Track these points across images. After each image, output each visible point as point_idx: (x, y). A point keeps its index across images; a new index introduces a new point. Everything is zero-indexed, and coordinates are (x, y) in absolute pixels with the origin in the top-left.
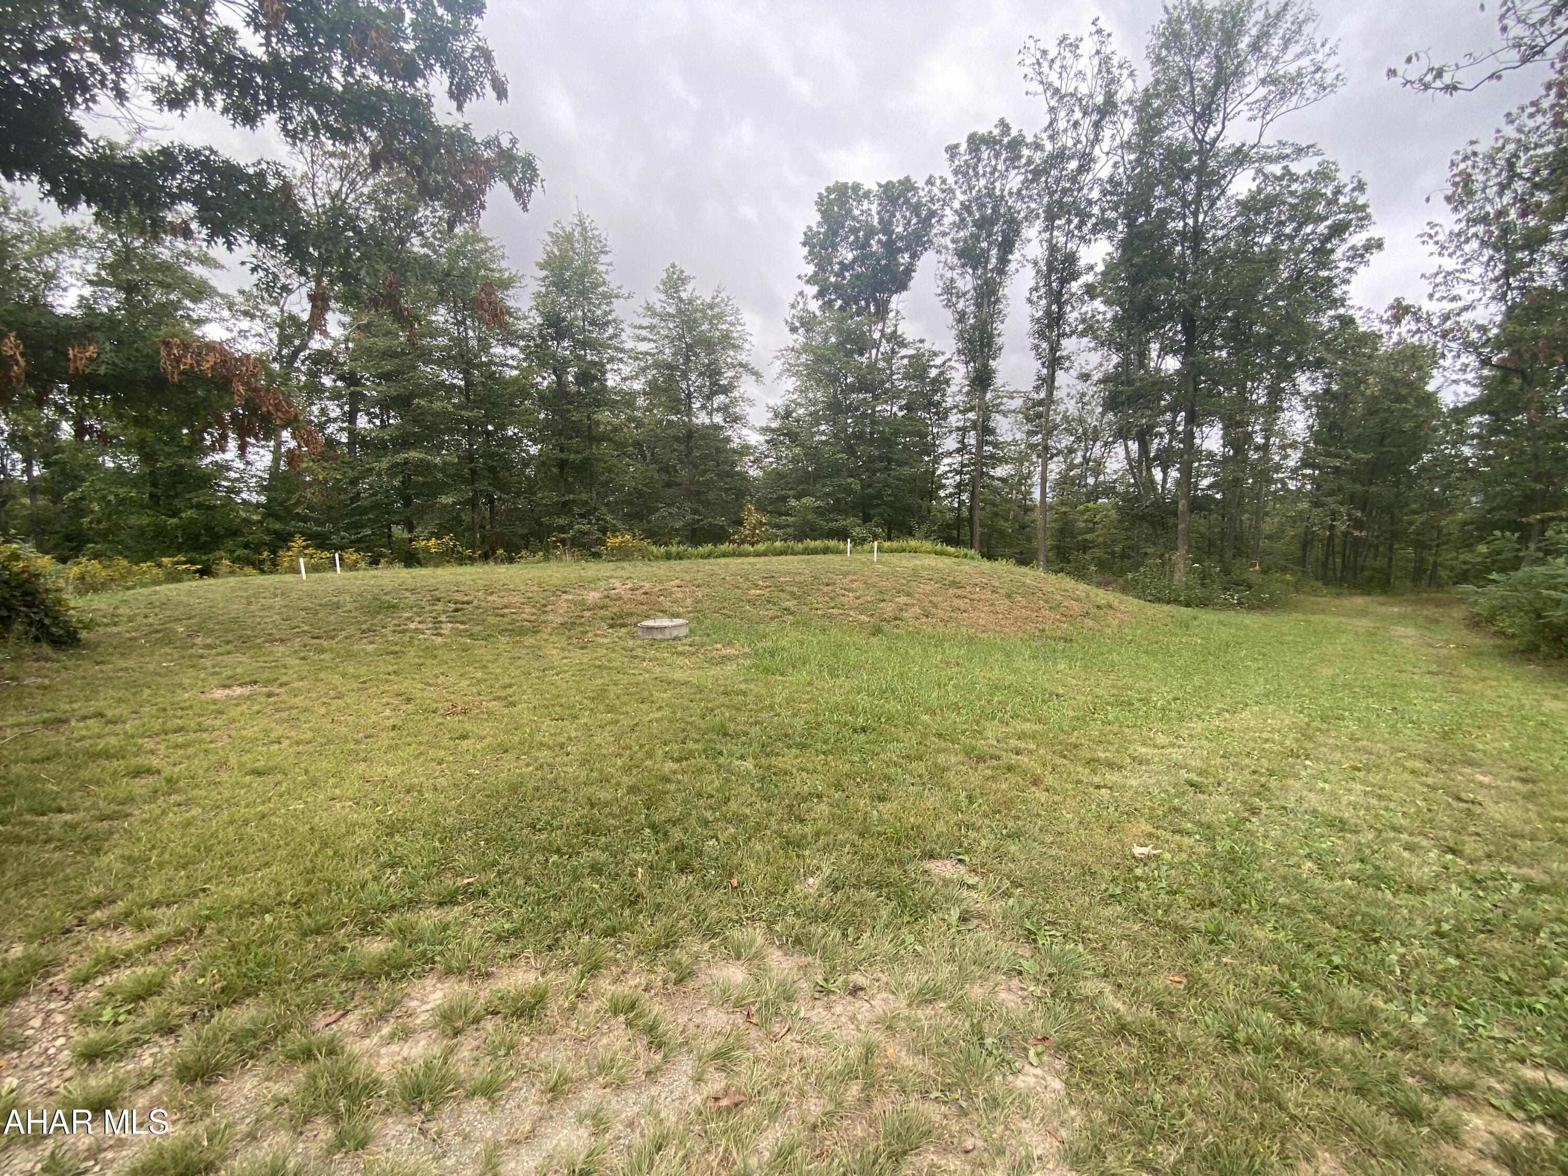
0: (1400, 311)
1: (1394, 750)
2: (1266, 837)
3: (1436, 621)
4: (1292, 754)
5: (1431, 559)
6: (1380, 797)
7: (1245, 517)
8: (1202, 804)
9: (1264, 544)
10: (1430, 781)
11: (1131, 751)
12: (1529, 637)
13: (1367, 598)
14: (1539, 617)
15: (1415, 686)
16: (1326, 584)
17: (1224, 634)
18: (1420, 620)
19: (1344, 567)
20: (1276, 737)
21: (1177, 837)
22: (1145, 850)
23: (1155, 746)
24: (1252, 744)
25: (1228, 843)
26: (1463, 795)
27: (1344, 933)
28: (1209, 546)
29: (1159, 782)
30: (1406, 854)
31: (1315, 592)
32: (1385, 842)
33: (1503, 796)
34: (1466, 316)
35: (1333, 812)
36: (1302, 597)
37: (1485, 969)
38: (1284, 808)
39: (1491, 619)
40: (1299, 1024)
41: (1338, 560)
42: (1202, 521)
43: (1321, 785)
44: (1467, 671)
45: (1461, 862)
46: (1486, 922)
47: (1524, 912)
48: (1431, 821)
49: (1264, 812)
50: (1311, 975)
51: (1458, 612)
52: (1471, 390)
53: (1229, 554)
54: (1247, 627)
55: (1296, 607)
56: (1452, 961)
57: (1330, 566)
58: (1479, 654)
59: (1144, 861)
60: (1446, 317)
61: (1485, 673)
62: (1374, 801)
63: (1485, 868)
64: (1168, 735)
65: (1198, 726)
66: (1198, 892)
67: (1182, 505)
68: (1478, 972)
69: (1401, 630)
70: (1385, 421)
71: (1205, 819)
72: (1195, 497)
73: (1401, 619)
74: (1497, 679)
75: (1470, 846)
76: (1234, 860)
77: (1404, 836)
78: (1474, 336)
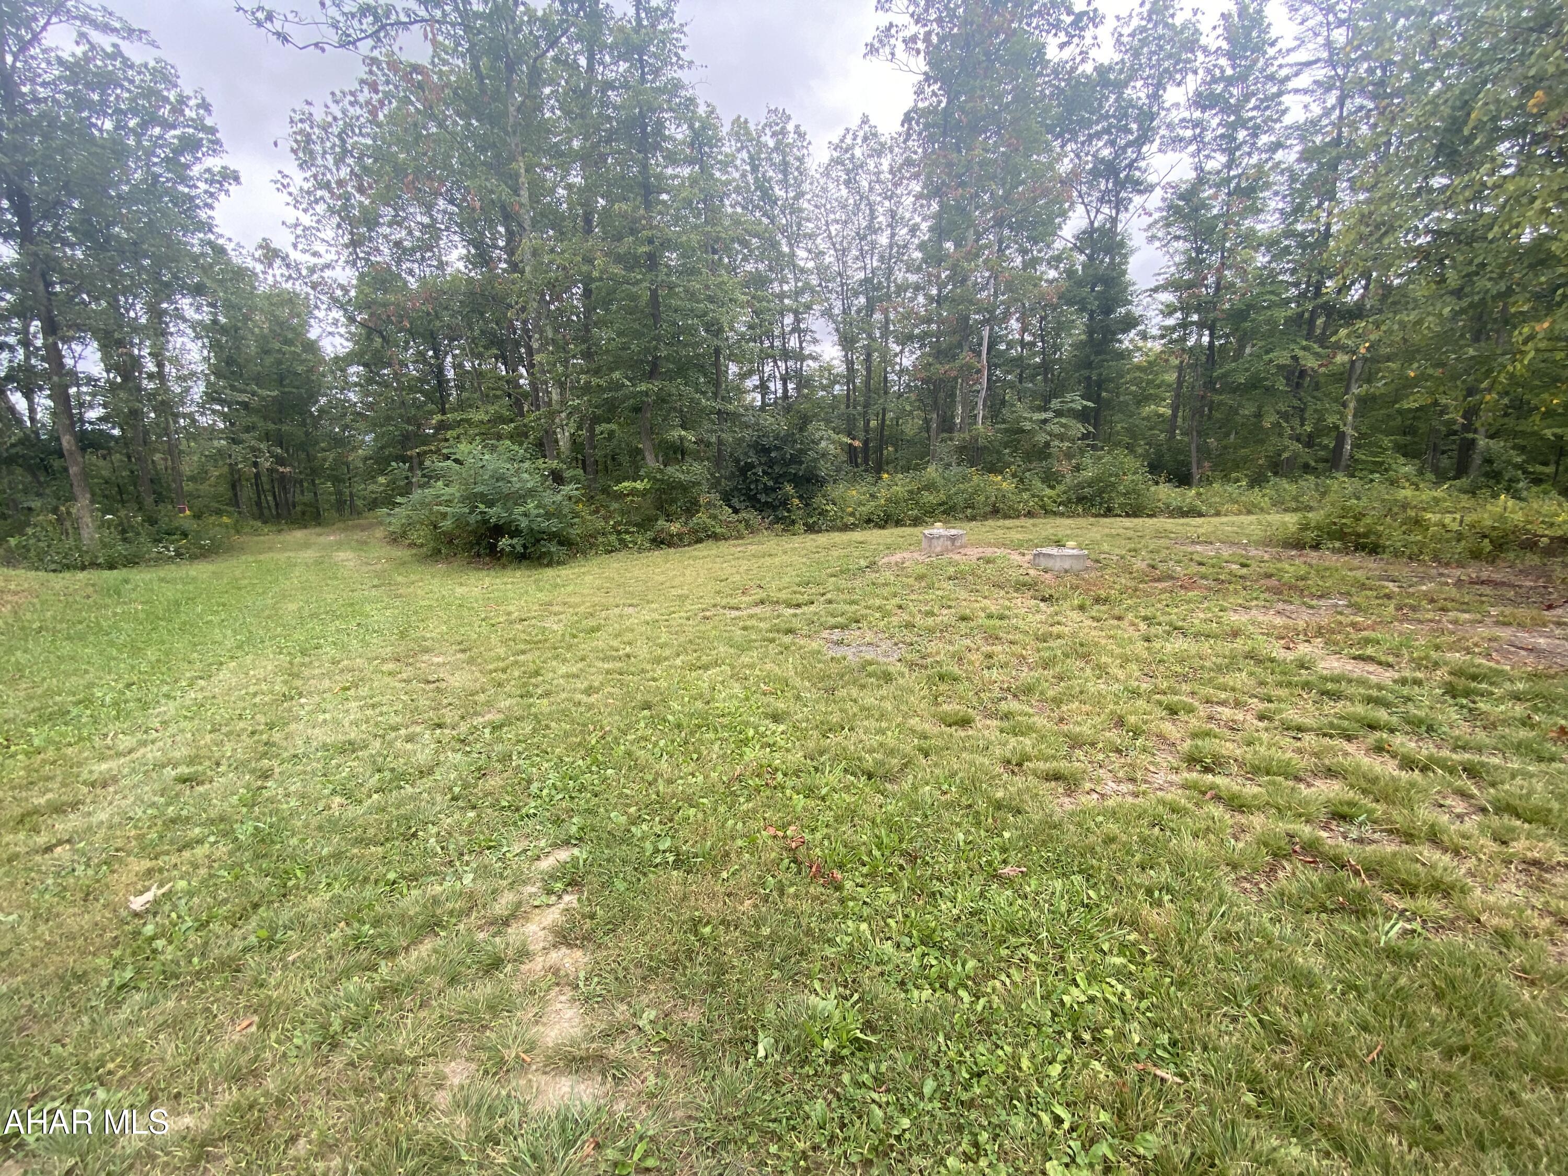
0: (270, 254)
1: (370, 660)
2: (287, 795)
3: (366, 543)
4: (286, 698)
5: (347, 491)
6: (373, 706)
7: (157, 457)
8: (205, 797)
9: (188, 487)
10: (404, 676)
11: (85, 775)
12: (432, 544)
13: (305, 531)
14: (435, 527)
15: (367, 600)
16: (265, 522)
17: (170, 592)
18: (353, 543)
19: (277, 505)
20: (264, 687)
21: (186, 854)
22: (149, 896)
23: (119, 755)
24: (241, 704)
25: (249, 826)
26: (430, 678)
27: (389, 845)
28: (120, 492)
29: (139, 799)
30: (409, 746)
31: (256, 532)
32: (391, 744)
33: (455, 668)
34: (327, 273)
35: (341, 738)
36: (245, 538)
37: (492, 806)
38: (295, 756)
39: (404, 535)
40: (383, 963)
41: (270, 498)
42: (101, 463)
43: (321, 717)
44: (400, 579)
45: (446, 731)
46: (479, 769)
47: (499, 748)
48: (416, 708)
49: (277, 770)
50: (377, 908)
51: (379, 533)
52: (346, 343)
53: (149, 500)
54: (194, 579)
55: (242, 549)
56: (471, 814)
57: (264, 504)
58: (404, 564)
59: (153, 909)
60: (312, 270)
61: (413, 577)
62: (369, 712)
63: (464, 728)
64: (132, 733)
65: (169, 708)
66: (236, 903)
67: (67, 442)
68: (489, 811)
69: (342, 555)
70: (279, 362)
71: (213, 814)
72: (84, 432)
73: (339, 546)
74: (422, 580)
75: (450, 716)
76: (263, 840)
77: (403, 732)
78: (339, 293)
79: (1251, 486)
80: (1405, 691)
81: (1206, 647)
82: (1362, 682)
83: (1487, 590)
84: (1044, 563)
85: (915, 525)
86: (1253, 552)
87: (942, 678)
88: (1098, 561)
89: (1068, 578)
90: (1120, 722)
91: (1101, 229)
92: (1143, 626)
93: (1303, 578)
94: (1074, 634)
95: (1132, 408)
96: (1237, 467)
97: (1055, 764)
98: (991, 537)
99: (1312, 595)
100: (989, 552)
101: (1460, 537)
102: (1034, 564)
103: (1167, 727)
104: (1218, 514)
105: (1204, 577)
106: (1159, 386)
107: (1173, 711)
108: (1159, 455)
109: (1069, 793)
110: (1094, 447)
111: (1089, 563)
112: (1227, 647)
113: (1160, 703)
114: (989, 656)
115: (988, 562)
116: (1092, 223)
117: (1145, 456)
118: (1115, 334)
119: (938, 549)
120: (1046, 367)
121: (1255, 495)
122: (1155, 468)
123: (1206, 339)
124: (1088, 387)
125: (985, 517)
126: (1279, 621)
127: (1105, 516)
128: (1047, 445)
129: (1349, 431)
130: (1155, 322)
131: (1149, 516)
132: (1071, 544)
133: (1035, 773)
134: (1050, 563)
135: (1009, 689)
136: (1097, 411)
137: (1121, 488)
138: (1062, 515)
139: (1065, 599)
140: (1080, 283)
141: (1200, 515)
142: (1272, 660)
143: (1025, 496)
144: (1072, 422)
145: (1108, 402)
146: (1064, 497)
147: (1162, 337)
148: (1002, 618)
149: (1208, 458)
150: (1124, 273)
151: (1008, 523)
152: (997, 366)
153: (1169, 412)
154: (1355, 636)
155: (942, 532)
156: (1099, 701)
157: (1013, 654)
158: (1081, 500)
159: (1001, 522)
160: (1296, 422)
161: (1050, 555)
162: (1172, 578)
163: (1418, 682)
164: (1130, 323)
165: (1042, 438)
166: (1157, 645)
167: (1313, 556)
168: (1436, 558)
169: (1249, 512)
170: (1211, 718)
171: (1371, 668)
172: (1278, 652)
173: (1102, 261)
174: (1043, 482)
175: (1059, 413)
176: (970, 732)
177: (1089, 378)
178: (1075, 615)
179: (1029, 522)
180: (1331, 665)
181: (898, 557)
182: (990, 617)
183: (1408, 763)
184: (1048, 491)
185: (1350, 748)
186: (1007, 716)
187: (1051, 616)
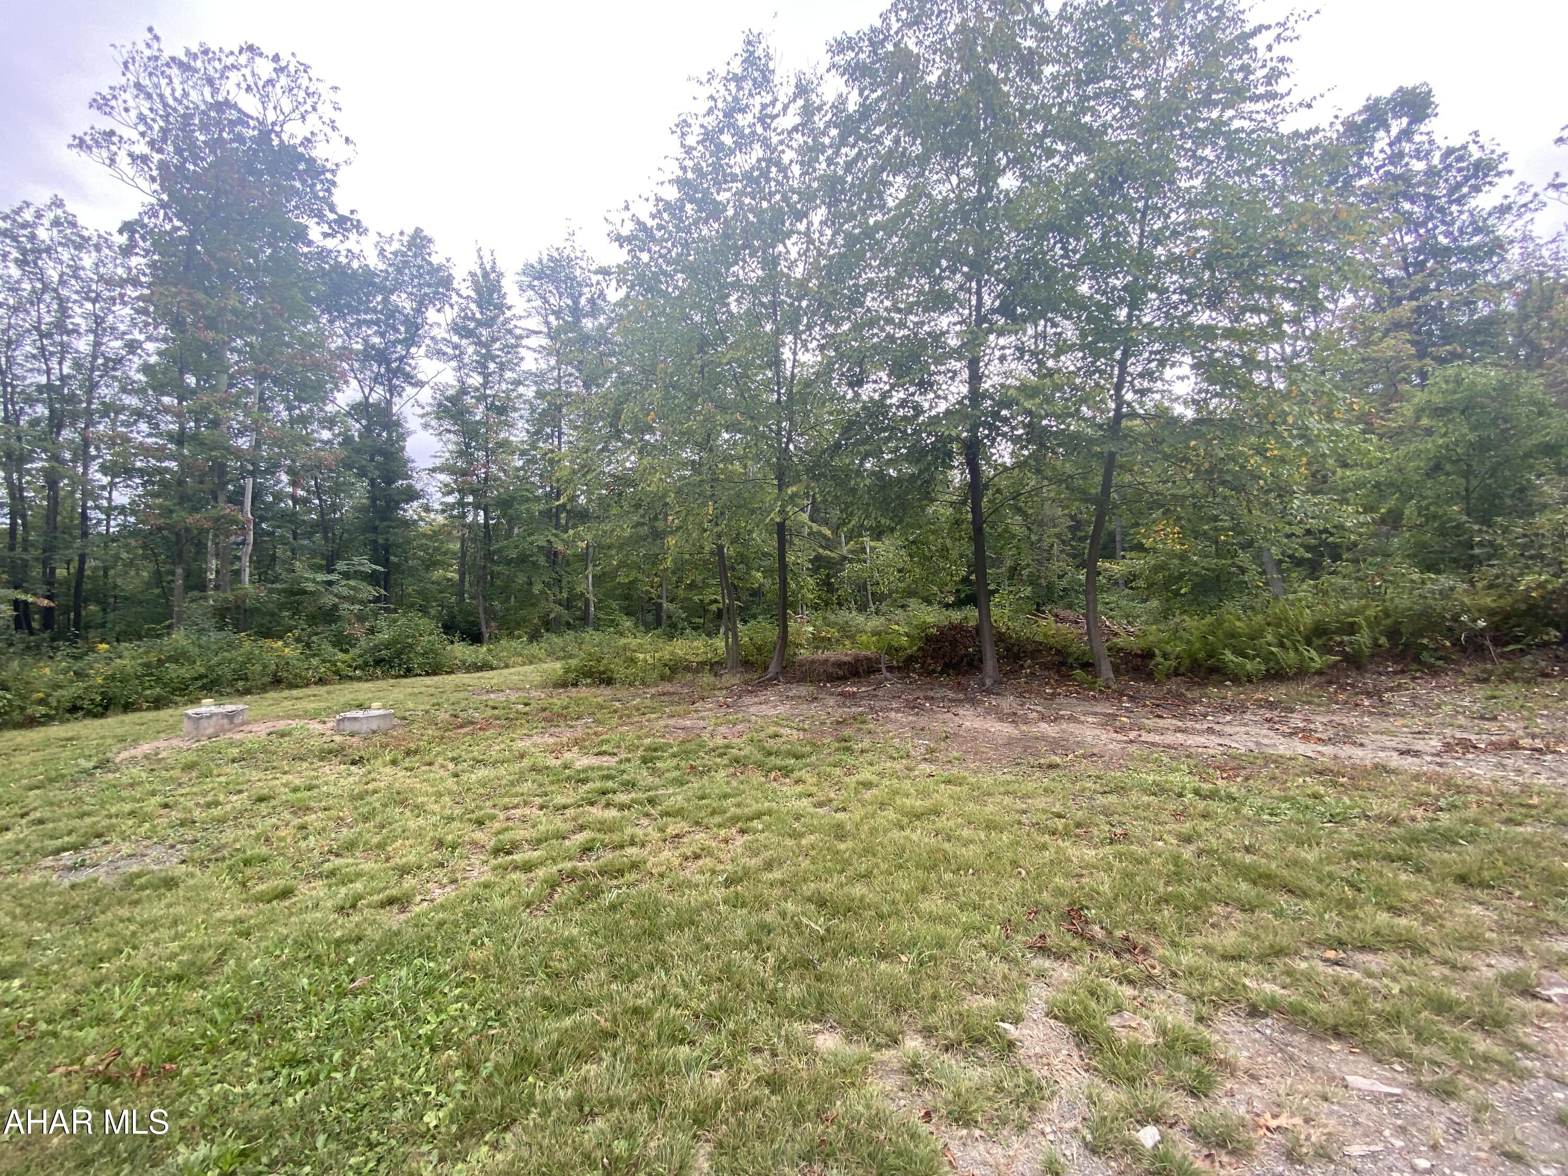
79: (530, 641)
80: (622, 767)
81: (502, 771)
82: (600, 768)
83: (665, 698)
84: (349, 727)
85: (157, 708)
86: (534, 693)
87: (247, 863)
88: (405, 718)
89: (376, 739)
90: (440, 844)
91: (376, 406)
92: (451, 766)
93: (566, 708)
94: (390, 786)
95: (422, 573)
96: (518, 626)
97: (387, 892)
98: (278, 710)
99: (572, 719)
100: (281, 725)
101: (654, 667)
102: (338, 731)
103: (479, 836)
104: (507, 666)
105: (497, 718)
106: (445, 554)
107: (480, 823)
108: (452, 616)
109: (403, 910)
110: (386, 610)
111: (396, 721)
112: (517, 767)
113: (470, 820)
114: (303, 827)
115: (283, 735)
116: (367, 398)
117: (439, 617)
118: (398, 503)
119: (210, 731)
120: (324, 525)
121: (534, 649)
122: (448, 629)
123: (481, 519)
124: (375, 550)
125: (264, 689)
126: (551, 740)
127: (405, 676)
128: (335, 607)
129: (591, 597)
130: (437, 499)
131: (448, 673)
132: (376, 705)
133: (369, 906)
134: (356, 726)
135: (330, 852)
136: (387, 574)
137: (419, 649)
138: (359, 679)
139: (376, 758)
140: (358, 451)
141: (492, 668)
142: (547, 768)
143: (315, 662)
144: (363, 585)
145: (397, 566)
146: (360, 661)
147: (443, 511)
148: (310, 788)
149: (494, 619)
150: (403, 449)
151: (295, 692)
152: (263, 519)
153: (456, 576)
154: (597, 740)
155: (214, 709)
156: (420, 833)
157: (329, 819)
158: (378, 662)
159: (286, 693)
160: (557, 590)
161: (355, 719)
162: (472, 723)
163: (628, 760)
164: (412, 495)
165: (328, 600)
166: (464, 777)
167: (573, 692)
168: (643, 683)
169: (531, 663)
170: (508, 819)
171: (605, 758)
172: (552, 762)
173: (379, 435)
174: (334, 646)
175: (346, 575)
176: (294, 899)
177: (375, 541)
178: (389, 770)
179: (322, 690)
180: (585, 762)
181: (145, 748)
182: (296, 790)
183: (622, 807)
184: (341, 656)
185: (594, 810)
186: (332, 873)
187: (364, 775)
